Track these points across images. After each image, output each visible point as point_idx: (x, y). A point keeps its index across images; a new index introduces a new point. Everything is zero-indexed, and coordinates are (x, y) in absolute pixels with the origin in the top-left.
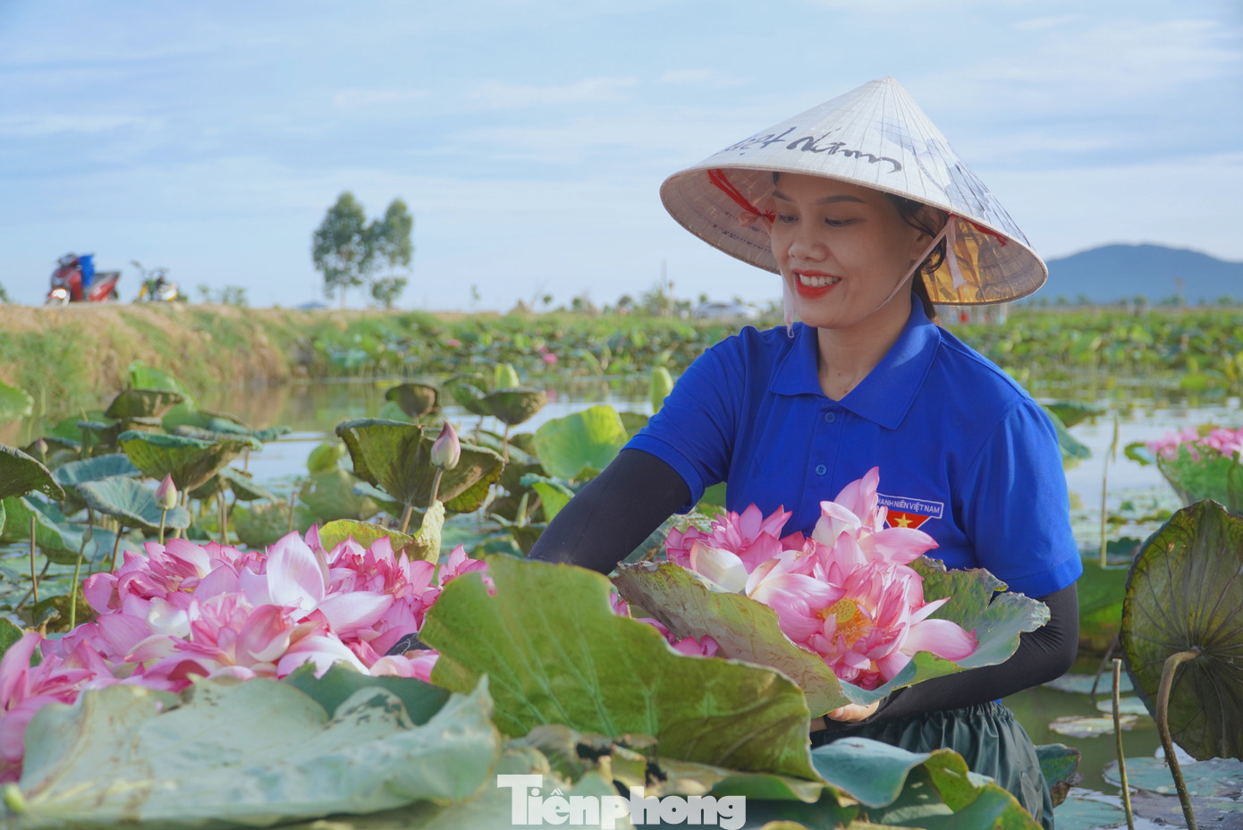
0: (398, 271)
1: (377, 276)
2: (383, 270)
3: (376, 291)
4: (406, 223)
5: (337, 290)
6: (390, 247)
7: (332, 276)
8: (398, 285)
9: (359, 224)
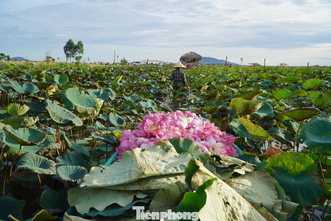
0: (81, 55)
1: (77, 56)
2: (78, 54)
3: (77, 59)
4: (82, 45)
5: (69, 58)
6: (79, 50)
7: (68, 55)
8: (80, 57)
9: (73, 45)
